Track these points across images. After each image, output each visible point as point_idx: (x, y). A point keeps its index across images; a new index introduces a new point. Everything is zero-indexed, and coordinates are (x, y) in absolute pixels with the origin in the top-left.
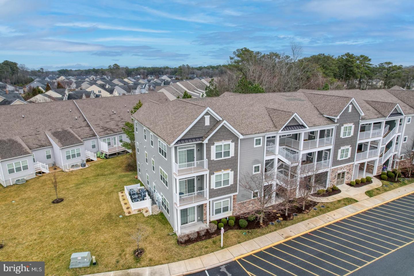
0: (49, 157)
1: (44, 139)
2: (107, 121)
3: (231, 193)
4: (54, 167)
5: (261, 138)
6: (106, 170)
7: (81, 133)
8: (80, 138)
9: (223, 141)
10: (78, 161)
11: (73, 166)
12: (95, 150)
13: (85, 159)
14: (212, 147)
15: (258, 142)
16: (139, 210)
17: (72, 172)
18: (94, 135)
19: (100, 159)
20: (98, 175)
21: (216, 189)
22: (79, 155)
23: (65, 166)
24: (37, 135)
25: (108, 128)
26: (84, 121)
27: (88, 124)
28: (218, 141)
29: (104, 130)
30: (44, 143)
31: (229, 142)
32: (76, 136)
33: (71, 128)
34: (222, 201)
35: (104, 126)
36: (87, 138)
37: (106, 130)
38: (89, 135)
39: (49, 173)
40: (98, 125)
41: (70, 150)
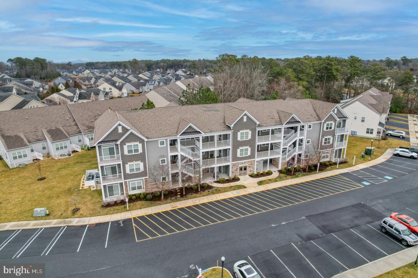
0: (44, 148)
1: (40, 135)
2: (92, 121)
3: (143, 177)
4: (48, 155)
5: (165, 141)
6: (85, 159)
7: (70, 131)
8: (67, 135)
9: (133, 143)
10: (65, 151)
11: (61, 155)
12: (80, 143)
13: (71, 150)
14: (124, 146)
15: (162, 143)
16: (90, 187)
17: (59, 159)
18: (80, 132)
19: (83, 151)
20: (78, 163)
21: (130, 174)
22: (66, 147)
23: (55, 156)
24: (36, 132)
25: (92, 127)
26: (74, 121)
27: (76, 123)
28: (129, 142)
29: (88, 128)
30: (40, 138)
31: (138, 143)
32: (65, 133)
33: (63, 126)
34: (136, 182)
35: (89, 125)
36: (74, 134)
37: (90, 128)
38: (76, 132)
39: (43, 160)
40: (84, 125)
41: (59, 143)
